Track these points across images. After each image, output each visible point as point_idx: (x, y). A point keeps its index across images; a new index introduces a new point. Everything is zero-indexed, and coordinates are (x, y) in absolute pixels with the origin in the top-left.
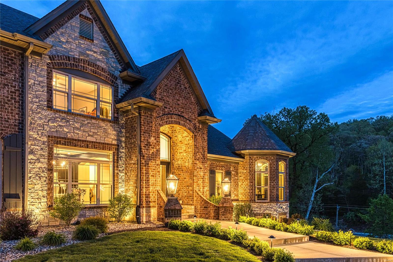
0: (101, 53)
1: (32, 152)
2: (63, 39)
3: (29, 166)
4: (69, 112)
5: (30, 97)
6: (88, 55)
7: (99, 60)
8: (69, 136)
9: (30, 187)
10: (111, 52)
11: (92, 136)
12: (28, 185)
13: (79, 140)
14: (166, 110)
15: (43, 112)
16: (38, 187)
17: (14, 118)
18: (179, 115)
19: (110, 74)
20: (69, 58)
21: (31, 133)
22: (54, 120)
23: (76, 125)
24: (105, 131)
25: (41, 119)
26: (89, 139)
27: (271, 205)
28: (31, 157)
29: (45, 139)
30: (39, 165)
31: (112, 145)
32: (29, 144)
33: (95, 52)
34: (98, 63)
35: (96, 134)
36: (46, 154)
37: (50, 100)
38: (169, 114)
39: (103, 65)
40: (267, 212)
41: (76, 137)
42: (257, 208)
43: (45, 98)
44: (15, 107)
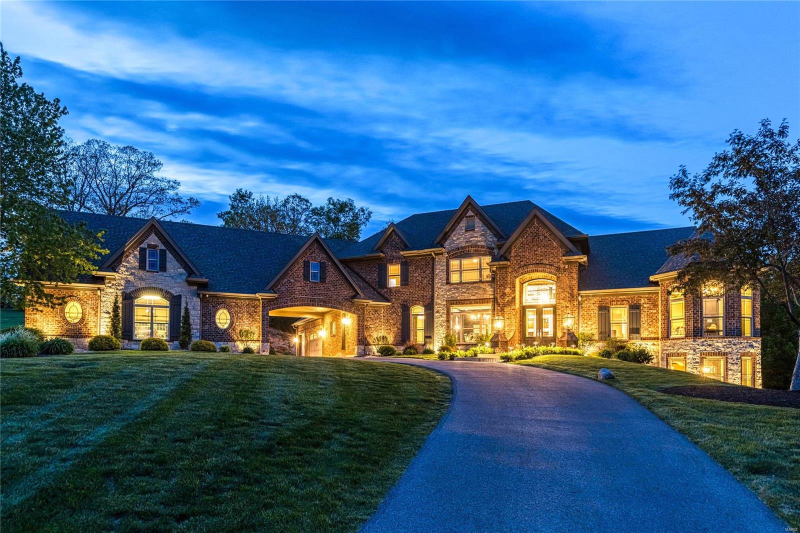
0: (481, 235)
1: (438, 312)
2: (455, 239)
3: (436, 320)
4: (461, 283)
5: (436, 281)
6: (471, 241)
7: (479, 241)
8: (459, 298)
9: (437, 332)
10: (488, 232)
11: (474, 295)
12: (436, 330)
13: (465, 300)
14: (522, 263)
15: (444, 287)
16: (441, 332)
17: (429, 295)
18: (538, 264)
19: (488, 248)
20: (458, 249)
21: (436, 301)
22: (449, 290)
23: (464, 290)
24: (484, 290)
25: (443, 291)
26: (472, 298)
27: (686, 342)
28: (437, 314)
29: (445, 303)
30: (442, 319)
31: (489, 299)
32: (436, 308)
33: (477, 237)
34: (479, 244)
35: (477, 293)
36: (445, 312)
37: (448, 279)
38: (525, 265)
39: (483, 243)
40: (681, 351)
41: (463, 298)
42: (670, 346)
43: (445, 278)
44: (429, 289)
